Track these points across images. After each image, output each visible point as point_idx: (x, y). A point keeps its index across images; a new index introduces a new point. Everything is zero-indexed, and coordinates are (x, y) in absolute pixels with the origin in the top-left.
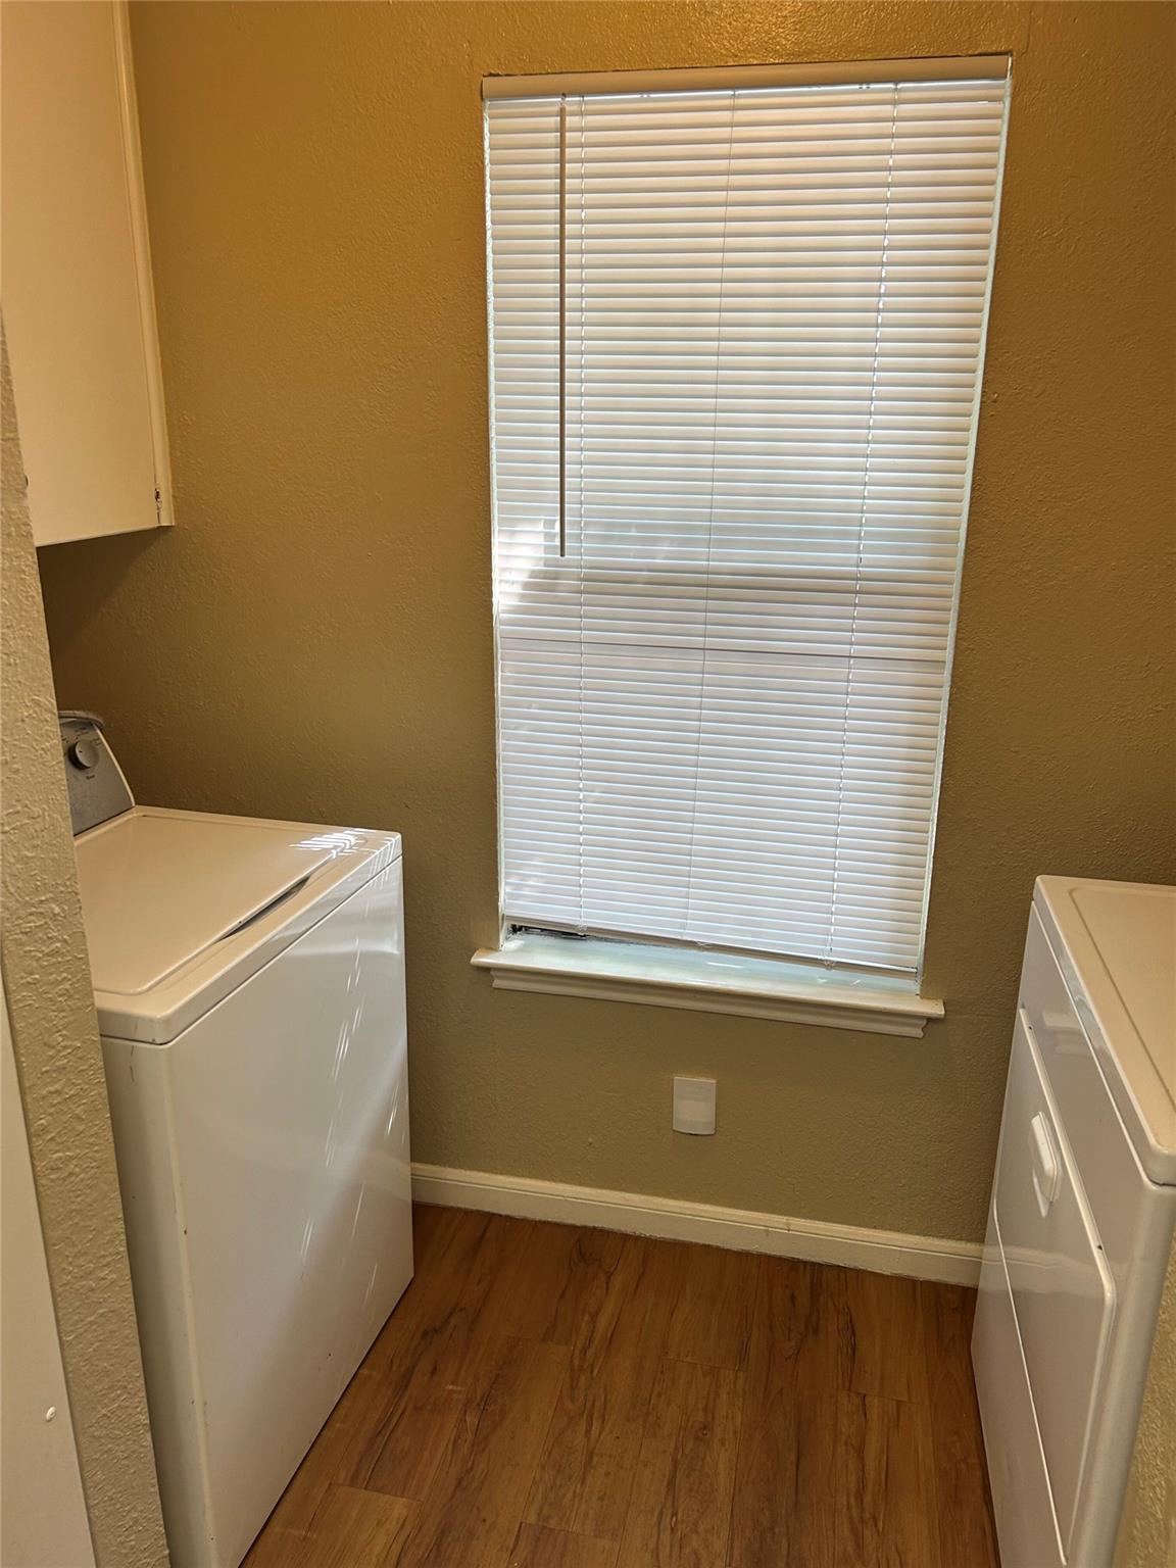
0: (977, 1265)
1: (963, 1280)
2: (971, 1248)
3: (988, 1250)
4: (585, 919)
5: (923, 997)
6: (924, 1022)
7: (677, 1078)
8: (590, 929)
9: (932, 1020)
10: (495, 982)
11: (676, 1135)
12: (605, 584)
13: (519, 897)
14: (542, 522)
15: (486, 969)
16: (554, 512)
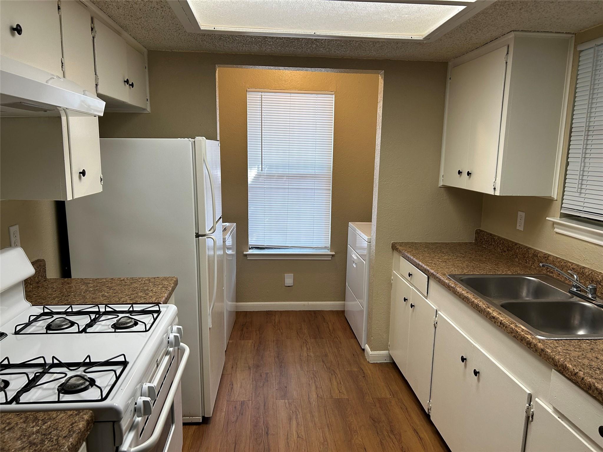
0: (344, 305)
1: (342, 310)
2: (343, 302)
3: (346, 303)
4: (266, 244)
5: (331, 252)
6: (331, 256)
7: (285, 274)
8: (267, 246)
9: (333, 255)
10: (248, 258)
11: (285, 287)
12: (270, 177)
13: (252, 241)
14: (258, 165)
15: (246, 255)
16: (260, 163)
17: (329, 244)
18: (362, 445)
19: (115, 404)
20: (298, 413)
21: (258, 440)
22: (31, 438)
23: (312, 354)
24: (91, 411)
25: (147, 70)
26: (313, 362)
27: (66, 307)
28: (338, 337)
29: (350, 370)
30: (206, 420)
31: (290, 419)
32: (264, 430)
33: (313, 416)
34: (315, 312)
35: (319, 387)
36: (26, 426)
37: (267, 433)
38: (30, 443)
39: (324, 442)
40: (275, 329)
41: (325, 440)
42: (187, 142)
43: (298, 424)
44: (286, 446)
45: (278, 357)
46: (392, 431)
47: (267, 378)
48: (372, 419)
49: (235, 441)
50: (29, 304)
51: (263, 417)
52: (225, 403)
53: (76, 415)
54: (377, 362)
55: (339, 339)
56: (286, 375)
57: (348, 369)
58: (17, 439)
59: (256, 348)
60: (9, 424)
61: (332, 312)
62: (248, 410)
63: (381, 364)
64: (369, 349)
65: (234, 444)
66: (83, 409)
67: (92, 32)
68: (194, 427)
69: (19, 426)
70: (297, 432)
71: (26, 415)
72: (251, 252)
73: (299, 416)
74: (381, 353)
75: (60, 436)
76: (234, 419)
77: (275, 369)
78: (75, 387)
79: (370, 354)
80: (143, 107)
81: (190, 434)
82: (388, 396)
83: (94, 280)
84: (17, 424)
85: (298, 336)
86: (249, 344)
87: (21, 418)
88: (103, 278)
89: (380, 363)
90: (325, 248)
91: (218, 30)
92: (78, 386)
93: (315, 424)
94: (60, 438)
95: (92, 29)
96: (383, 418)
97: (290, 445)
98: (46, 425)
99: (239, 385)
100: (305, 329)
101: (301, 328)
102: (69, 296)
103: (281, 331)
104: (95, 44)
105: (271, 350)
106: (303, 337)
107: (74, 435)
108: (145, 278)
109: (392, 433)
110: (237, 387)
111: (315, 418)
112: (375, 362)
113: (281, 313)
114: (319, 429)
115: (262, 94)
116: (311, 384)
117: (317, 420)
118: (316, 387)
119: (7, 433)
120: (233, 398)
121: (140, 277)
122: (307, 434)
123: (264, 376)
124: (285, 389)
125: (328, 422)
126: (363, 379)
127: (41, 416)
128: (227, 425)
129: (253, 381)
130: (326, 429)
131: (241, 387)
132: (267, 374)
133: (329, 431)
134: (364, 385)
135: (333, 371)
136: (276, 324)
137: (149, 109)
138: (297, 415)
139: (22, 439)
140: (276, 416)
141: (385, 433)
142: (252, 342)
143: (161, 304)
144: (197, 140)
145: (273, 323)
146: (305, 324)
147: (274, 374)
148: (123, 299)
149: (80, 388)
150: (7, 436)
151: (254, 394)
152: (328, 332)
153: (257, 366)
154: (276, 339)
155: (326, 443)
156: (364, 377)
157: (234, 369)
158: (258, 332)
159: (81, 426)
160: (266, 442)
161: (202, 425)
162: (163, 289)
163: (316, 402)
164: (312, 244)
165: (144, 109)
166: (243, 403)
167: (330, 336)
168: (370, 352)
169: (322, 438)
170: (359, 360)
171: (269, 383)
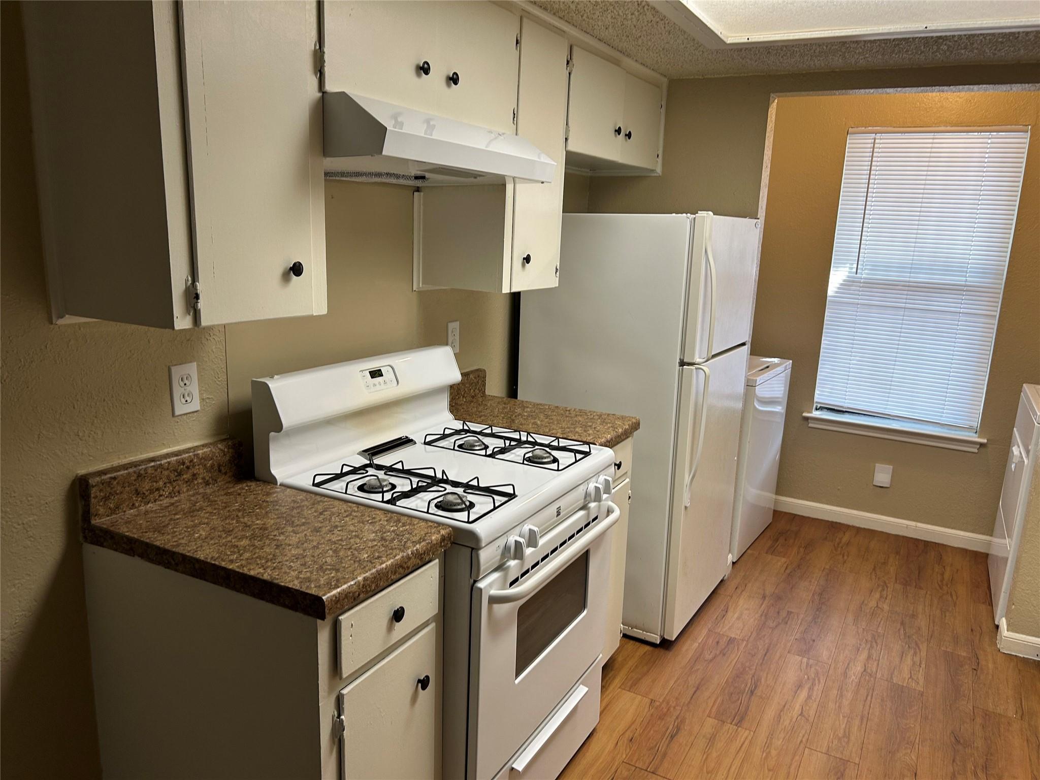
0: (990, 544)
1: (986, 551)
2: (988, 538)
3: (993, 539)
4: (846, 404)
5: (978, 437)
6: (978, 446)
7: (877, 465)
8: (848, 408)
9: (982, 445)
10: (810, 425)
11: (875, 487)
12: (870, 285)
13: (821, 395)
14: (850, 263)
15: (807, 419)
16: (855, 260)
17: (976, 422)
18: (913, 767)
19: (477, 529)
20: (817, 682)
21: (733, 695)
22: (385, 535)
23: (886, 607)
24: (450, 529)
25: (663, 111)
26: (883, 619)
27: (483, 427)
28: (953, 593)
29: (951, 651)
30: (666, 644)
31: (800, 686)
32: (748, 686)
33: (841, 696)
34: (927, 544)
35: (874, 658)
36: (387, 524)
37: (752, 692)
38: (382, 538)
39: (844, 737)
40: (834, 552)
41: (847, 735)
42: (683, 219)
43: (809, 697)
44: (776, 719)
45: (821, 594)
46: (985, 768)
47: (787, 619)
48: (955, 737)
49: (699, 685)
50: (451, 416)
51: (756, 669)
52: (704, 632)
53: (435, 527)
54: (1017, 655)
55: (954, 598)
56: (821, 624)
57: (946, 648)
58: (374, 532)
59: (788, 571)
60: (374, 518)
61: (964, 551)
62: (736, 652)
63: (1025, 661)
64: (1005, 627)
65: (695, 689)
66: (443, 524)
67: (567, 67)
68: (647, 648)
69: (381, 522)
70: (802, 708)
71: (392, 515)
72: (816, 414)
73: (816, 688)
74: (1029, 639)
75: (410, 540)
76: (708, 656)
77: (806, 611)
78: (451, 505)
79: (1004, 635)
80: (650, 167)
81: (638, 654)
82: (1011, 713)
83: (535, 405)
84: (380, 520)
85: (873, 573)
86: (779, 563)
87: (386, 517)
88: (546, 405)
89: (1024, 657)
90: (970, 428)
91: (753, 40)
92: (455, 505)
93: (840, 707)
94: (409, 542)
95: (568, 63)
96: (979, 743)
97: (782, 720)
98: (404, 528)
99: (736, 616)
100: (891, 566)
101: (884, 563)
102: (498, 417)
103: (845, 557)
104: (571, 83)
105: (813, 581)
106: (883, 577)
107: (422, 544)
108: (597, 413)
109: (985, 770)
110: (732, 616)
111: (844, 700)
112: (1013, 654)
113: (858, 530)
114: (844, 717)
115: (877, 137)
116: (860, 649)
117: (846, 702)
118: (869, 657)
119: (368, 525)
120: (719, 630)
121: (591, 410)
122: (819, 716)
123: (783, 614)
124: (811, 642)
125: (866, 713)
126: (971, 672)
127: (404, 519)
128: (695, 662)
129: (761, 615)
130: (857, 722)
131: (738, 618)
132: (789, 613)
133: (861, 725)
134: (968, 682)
135: (917, 644)
136: (841, 545)
137: (659, 170)
138: (813, 685)
139: (377, 533)
140: (778, 674)
141: (970, 766)
142: (785, 561)
143: (596, 445)
144: (699, 216)
145: (836, 543)
146: (897, 557)
147: (802, 616)
148: (554, 431)
149: (455, 507)
150: (367, 527)
151: (754, 634)
152: (937, 583)
153: (779, 598)
154: (830, 567)
155: (846, 740)
156: (975, 669)
157: (739, 591)
158: (802, 550)
159: (433, 538)
160: (745, 703)
161: (659, 648)
162: (611, 429)
163: (858, 677)
164: (941, 416)
165: (653, 171)
166: (731, 641)
167: (938, 588)
168: (1006, 631)
169: (842, 731)
170: (980, 640)
171: (788, 626)
